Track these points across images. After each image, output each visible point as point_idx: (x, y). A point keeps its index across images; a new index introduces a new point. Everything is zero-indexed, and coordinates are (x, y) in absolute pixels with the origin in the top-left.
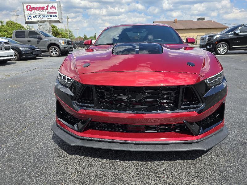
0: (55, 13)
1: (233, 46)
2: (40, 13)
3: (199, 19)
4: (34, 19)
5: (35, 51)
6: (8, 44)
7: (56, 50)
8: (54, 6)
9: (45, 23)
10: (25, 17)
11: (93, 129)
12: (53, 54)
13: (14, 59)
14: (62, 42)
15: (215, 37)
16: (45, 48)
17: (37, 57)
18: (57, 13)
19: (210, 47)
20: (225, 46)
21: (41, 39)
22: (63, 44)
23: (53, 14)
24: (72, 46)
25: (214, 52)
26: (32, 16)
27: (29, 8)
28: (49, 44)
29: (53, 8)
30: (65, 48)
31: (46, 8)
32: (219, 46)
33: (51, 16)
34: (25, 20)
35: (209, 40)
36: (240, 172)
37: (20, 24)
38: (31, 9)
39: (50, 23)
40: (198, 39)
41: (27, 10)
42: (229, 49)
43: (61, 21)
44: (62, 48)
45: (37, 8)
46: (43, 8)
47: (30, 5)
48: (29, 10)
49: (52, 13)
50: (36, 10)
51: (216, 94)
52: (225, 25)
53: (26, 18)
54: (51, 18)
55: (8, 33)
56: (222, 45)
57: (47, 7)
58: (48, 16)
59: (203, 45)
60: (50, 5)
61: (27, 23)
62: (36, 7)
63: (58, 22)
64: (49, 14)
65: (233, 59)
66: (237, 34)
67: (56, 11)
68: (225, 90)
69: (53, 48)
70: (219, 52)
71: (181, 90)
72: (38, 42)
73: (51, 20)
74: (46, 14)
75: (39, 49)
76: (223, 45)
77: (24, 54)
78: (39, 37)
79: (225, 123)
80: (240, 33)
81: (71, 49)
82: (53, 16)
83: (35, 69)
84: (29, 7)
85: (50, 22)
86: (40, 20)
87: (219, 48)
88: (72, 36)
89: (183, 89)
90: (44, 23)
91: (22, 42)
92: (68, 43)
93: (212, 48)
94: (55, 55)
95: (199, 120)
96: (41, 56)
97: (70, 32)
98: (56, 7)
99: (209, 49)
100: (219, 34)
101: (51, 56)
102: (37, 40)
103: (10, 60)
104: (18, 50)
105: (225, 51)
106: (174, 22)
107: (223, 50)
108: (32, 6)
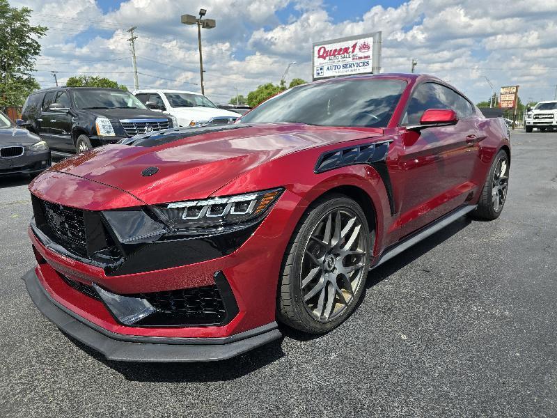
0: (367, 57)
2: (339, 60)
4: (327, 74)
8: (366, 43)
10: (313, 70)
18: (371, 57)
23: (363, 60)
26: (325, 68)
27: (321, 53)
29: (365, 47)
31: (351, 50)
33: (358, 65)
34: (313, 75)
38: (325, 55)
41: (319, 57)
45: (336, 50)
46: (346, 50)
47: (324, 48)
48: (322, 56)
49: (361, 58)
50: (334, 54)
53: (315, 72)
54: (359, 68)
57: (354, 46)
58: (352, 66)
60: (360, 42)
62: (334, 49)
64: (355, 62)
67: (370, 53)
73: (357, 72)
74: (350, 60)
82: (361, 64)
84: (322, 50)
86: (337, 74)
98: (371, 46)
108: (329, 47)
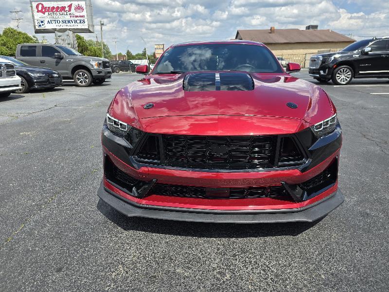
0: (82, 16)
1: (360, 72)
2: (57, 16)
3: (308, 28)
4: (48, 26)
5: (53, 77)
6: (12, 67)
7: (86, 75)
8: (80, 5)
9: (67, 33)
10: (34, 23)
11: (157, 194)
12: (80, 82)
13: (20, 90)
14: (94, 63)
15: (332, 58)
16: (67, 74)
17: (56, 88)
18: (86, 17)
19: (324, 72)
20: (347, 71)
21: (62, 58)
22: (96, 67)
23: (79, 18)
24: (110, 70)
25: (331, 80)
26: (46, 22)
27: (40, 8)
28: (75, 67)
29: (79, 8)
30: (99, 72)
31: (67, 9)
32: (339, 72)
33: (76, 22)
34: (35, 27)
35: (323, 62)
36: (357, 252)
37: (24, 34)
38: (44, 10)
39: (74, 33)
40: (306, 58)
41: (38, 11)
42: (354, 76)
43: (91, 30)
44: (95, 74)
45: (53, 8)
46: (63, 8)
47: (42, 5)
48: (41, 11)
49: (77, 17)
50: (52, 11)
51: (327, 146)
52: (349, 37)
53: (37, 24)
54: (76, 24)
55: (7, 47)
56: (343, 70)
57: (70, 6)
58: (71, 22)
59: (314, 70)
60: (75, 4)
61: (37, 32)
63: (87, 31)
64: (72, 19)
65: (360, 93)
66: (367, 54)
67: (84, 13)
68: (338, 141)
69: (81, 73)
70: (339, 81)
71: (279, 140)
72: (57, 63)
73: (75, 27)
74: (68, 18)
75: (58, 74)
76: (345, 70)
77: (36, 82)
78: (58, 55)
79: (339, 186)
80: (371, 51)
81: (108, 75)
82: (78, 22)
83: (56, 106)
84: (40, 6)
85: (75, 31)
86: (58, 28)
87: (338, 75)
88: (108, 52)
89: (282, 139)
90: (64, 32)
91: (31, 63)
92: (105, 65)
93: (328, 74)
94: (84, 84)
95: (303, 182)
96: (62, 86)
97: (104, 45)
98: (84, 7)
99: (322, 75)
100: (339, 53)
101: (77, 86)
102: (56, 60)
103: (13, 91)
104: (26, 76)
105: (348, 79)
106: (270, 31)
107: (345, 77)
108: (47, 4)
